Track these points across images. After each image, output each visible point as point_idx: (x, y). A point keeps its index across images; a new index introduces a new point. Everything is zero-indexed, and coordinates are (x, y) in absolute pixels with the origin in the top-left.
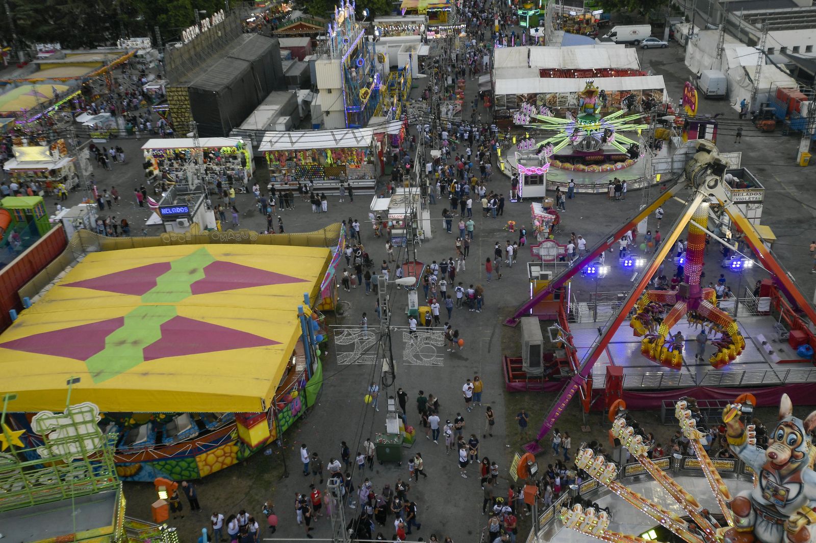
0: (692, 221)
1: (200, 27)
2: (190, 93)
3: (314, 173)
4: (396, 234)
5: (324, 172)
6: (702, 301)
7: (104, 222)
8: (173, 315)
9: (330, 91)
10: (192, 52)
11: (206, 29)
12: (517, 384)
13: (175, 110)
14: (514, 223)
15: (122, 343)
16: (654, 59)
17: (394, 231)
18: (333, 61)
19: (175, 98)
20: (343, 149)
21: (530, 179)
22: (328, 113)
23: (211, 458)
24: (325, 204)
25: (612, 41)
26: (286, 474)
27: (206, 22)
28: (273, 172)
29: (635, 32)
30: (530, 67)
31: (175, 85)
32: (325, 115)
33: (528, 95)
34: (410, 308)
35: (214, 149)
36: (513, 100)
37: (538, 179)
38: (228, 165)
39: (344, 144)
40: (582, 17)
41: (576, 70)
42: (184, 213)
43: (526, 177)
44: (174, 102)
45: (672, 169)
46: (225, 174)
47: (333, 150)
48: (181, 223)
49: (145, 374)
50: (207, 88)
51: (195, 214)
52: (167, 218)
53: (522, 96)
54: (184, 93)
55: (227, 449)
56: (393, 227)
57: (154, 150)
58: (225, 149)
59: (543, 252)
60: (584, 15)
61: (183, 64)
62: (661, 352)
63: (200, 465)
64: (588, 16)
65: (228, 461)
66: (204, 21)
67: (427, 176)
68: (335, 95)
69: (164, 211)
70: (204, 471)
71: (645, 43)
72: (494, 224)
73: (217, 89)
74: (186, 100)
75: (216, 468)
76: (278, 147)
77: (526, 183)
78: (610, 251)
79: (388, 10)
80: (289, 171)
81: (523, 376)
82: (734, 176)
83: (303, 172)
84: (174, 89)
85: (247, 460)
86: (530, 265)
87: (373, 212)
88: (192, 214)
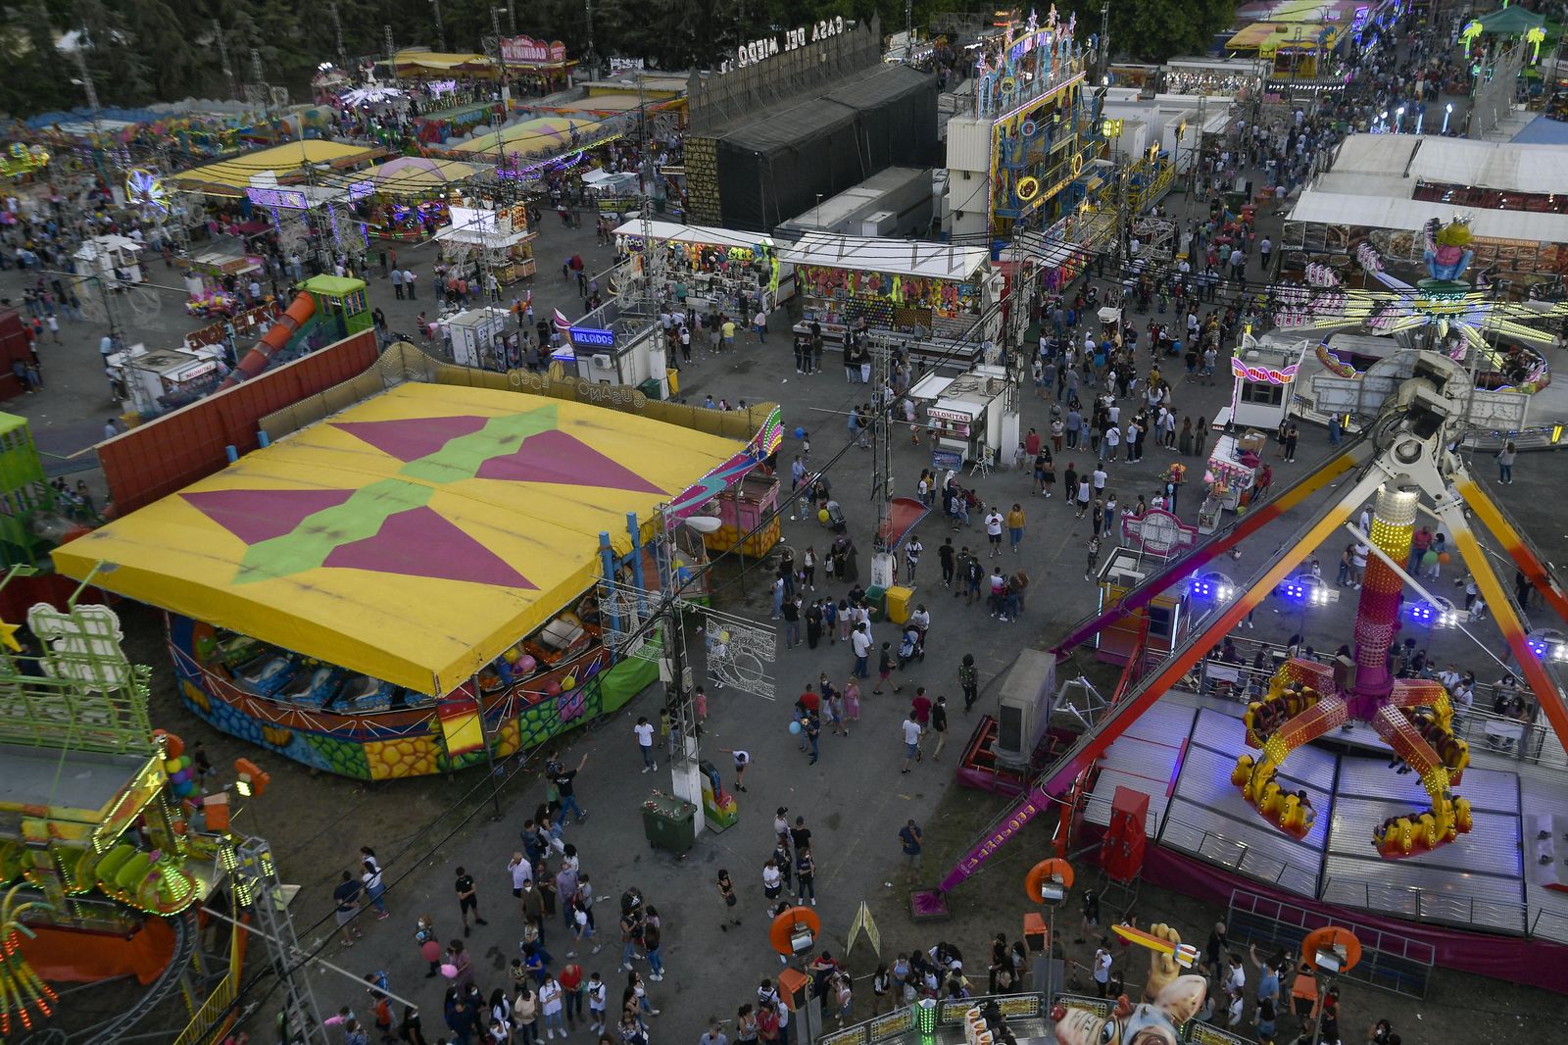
0: (1350, 526)
1: (782, 42)
2: (719, 150)
3: (878, 315)
4: (945, 447)
5: (893, 317)
6: (1385, 704)
7: (505, 340)
8: (421, 503)
9: (967, 175)
10: (754, 83)
11: (795, 46)
12: (977, 773)
13: (694, 177)
14: (1182, 469)
15: (319, 530)
17: (943, 441)
18: (981, 121)
19: (696, 156)
20: (923, 279)
21: (1254, 391)
22: (960, 214)
23: (391, 753)
24: (866, 370)
26: (498, 815)
27: (797, 36)
28: (810, 302)
30: (1406, 175)
31: (699, 135)
32: (954, 216)
33: (1352, 227)
34: (873, 584)
35: (716, 247)
36: (1320, 234)
37: (1271, 393)
38: (746, 279)
39: (927, 269)
41: (1507, 194)
42: (607, 345)
43: (1247, 386)
44: (693, 163)
45: (1359, 406)
46: (738, 294)
47: (906, 279)
48: (599, 362)
49: (306, 587)
50: (749, 146)
51: (627, 351)
52: (583, 350)
53: (1340, 228)
54: (710, 150)
55: (420, 745)
56: (943, 433)
57: (631, 237)
58: (734, 250)
59: (1147, 533)
61: (728, 100)
62: (1264, 791)
63: (372, 759)
65: (422, 766)
66: (794, 32)
67: (1018, 350)
68: (975, 182)
69: (579, 338)
70: (379, 772)
73: (763, 149)
74: (711, 161)
75: (399, 771)
77: (1247, 396)
78: (1233, 557)
79: (1200, 45)
80: (837, 305)
81: (986, 760)
83: (858, 310)
84: (694, 141)
85: (457, 773)
86: (1119, 553)
87: (913, 399)
88: (621, 349)
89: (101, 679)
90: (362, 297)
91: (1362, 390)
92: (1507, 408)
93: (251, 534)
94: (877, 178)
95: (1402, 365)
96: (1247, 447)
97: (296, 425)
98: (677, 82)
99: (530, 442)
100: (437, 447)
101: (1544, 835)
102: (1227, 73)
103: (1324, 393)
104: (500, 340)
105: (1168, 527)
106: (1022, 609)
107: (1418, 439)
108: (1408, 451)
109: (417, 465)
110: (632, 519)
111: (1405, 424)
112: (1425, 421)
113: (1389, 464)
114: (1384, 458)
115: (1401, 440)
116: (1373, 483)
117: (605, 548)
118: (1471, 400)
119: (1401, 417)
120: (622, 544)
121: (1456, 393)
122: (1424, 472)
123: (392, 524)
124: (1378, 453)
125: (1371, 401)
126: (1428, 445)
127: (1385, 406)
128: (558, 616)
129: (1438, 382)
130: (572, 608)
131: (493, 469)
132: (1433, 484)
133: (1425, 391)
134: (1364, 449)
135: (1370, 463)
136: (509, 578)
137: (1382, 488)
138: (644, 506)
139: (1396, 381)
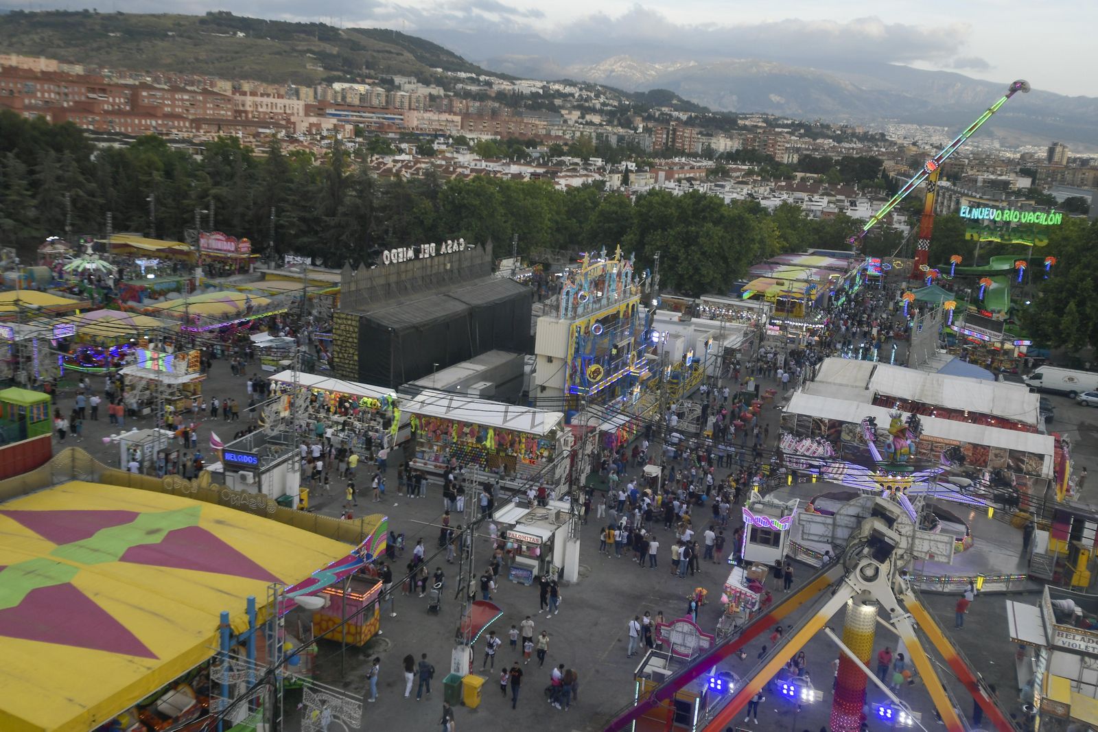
0: (828, 630)
1: (417, 251)
2: (361, 324)
3: (475, 457)
4: (521, 564)
5: (487, 461)
7: (167, 455)
8: (65, 580)
9: (550, 359)
10: (393, 279)
11: (427, 256)
13: (339, 342)
14: (705, 592)
16: (1088, 421)
17: (519, 559)
18: (562, 321)
19: (342, 327)
20: (511, 432)
21: (759, 535)
22: (543, 388)
25: (1022, 381)
27: (429, 249)
28: (422, 445)
29: (1071, 379)
30: (867, 388)
31: (346, 312)
32: (539, 389)
33: (830, 420)
34: (452, 672)
35: (351, 396)
36: (807, 424)
37: (772, 537)
38: (373, 423)
39: (512, 425)
40: (998, 345)
42: (252, 464)
43: (755, 531)
44: (339, 332)
46: (366, 434)
47: (499, 431)
48: (243, 478)
50: (385, 323)
51: (268, 470)
52: (232, 467)
53: (821, 420)
54: (354, 323)
56: (519, 551)
57: (283, 383)
58: (365, 399)
59: (675, 638)
60: (1003, 344)
64: (1008, 346)
66: (427, 246)
67: (580, 489)
68: (556, 365)
69: (229, 457)
71: (1083, 397)
72: (677, 586)
73: (396, 326)
74: (354, 332)
76: (429, 410)
77: (754, 539)
80: (443, 448)
82: (1077, 604)
83: (459, 453)
84: (343, 316)
86: (653, 654)
87: (497, 523)
88: (263, 469)
90: (46, 408)
91: (834, 525)
92: (940, 545)
94: (482, 357)
95: (863, 507)
96: (753, 577)
98: (335, 276)
99: (172, 534)
100: (89, 534)
102: (741, 309)
103: (807, 525)
104: (162, 455)
105: (691, 634)
106: (575, 698)
107: (876, 563)
108: (869, 572)
109: (69, 548)
110: (251, 602)
111: (866, 550)
112: (881, 549)
113: (855, 582)
114: (852, 576)
115: (863, 563)
116: (843, 597)
117: (225, 624)
118: (913, 538)
119: (862, 544)
120: (240, 622)
121: (903, 531)
122: (882, 590)
123: (36, 598)
124: (848, 571)
125: (842, 533)
126: (884, 568)
127: (852, 537)
128: (174, 686)
129: (890, 521)
130: (187, 679)
131: (136, 555)
132: (889, 602)
133: (880, 526)
134: (838, 570)
135: (840, 582)
137: (850, 602)
138: (260, 592)
139: (859, 519)
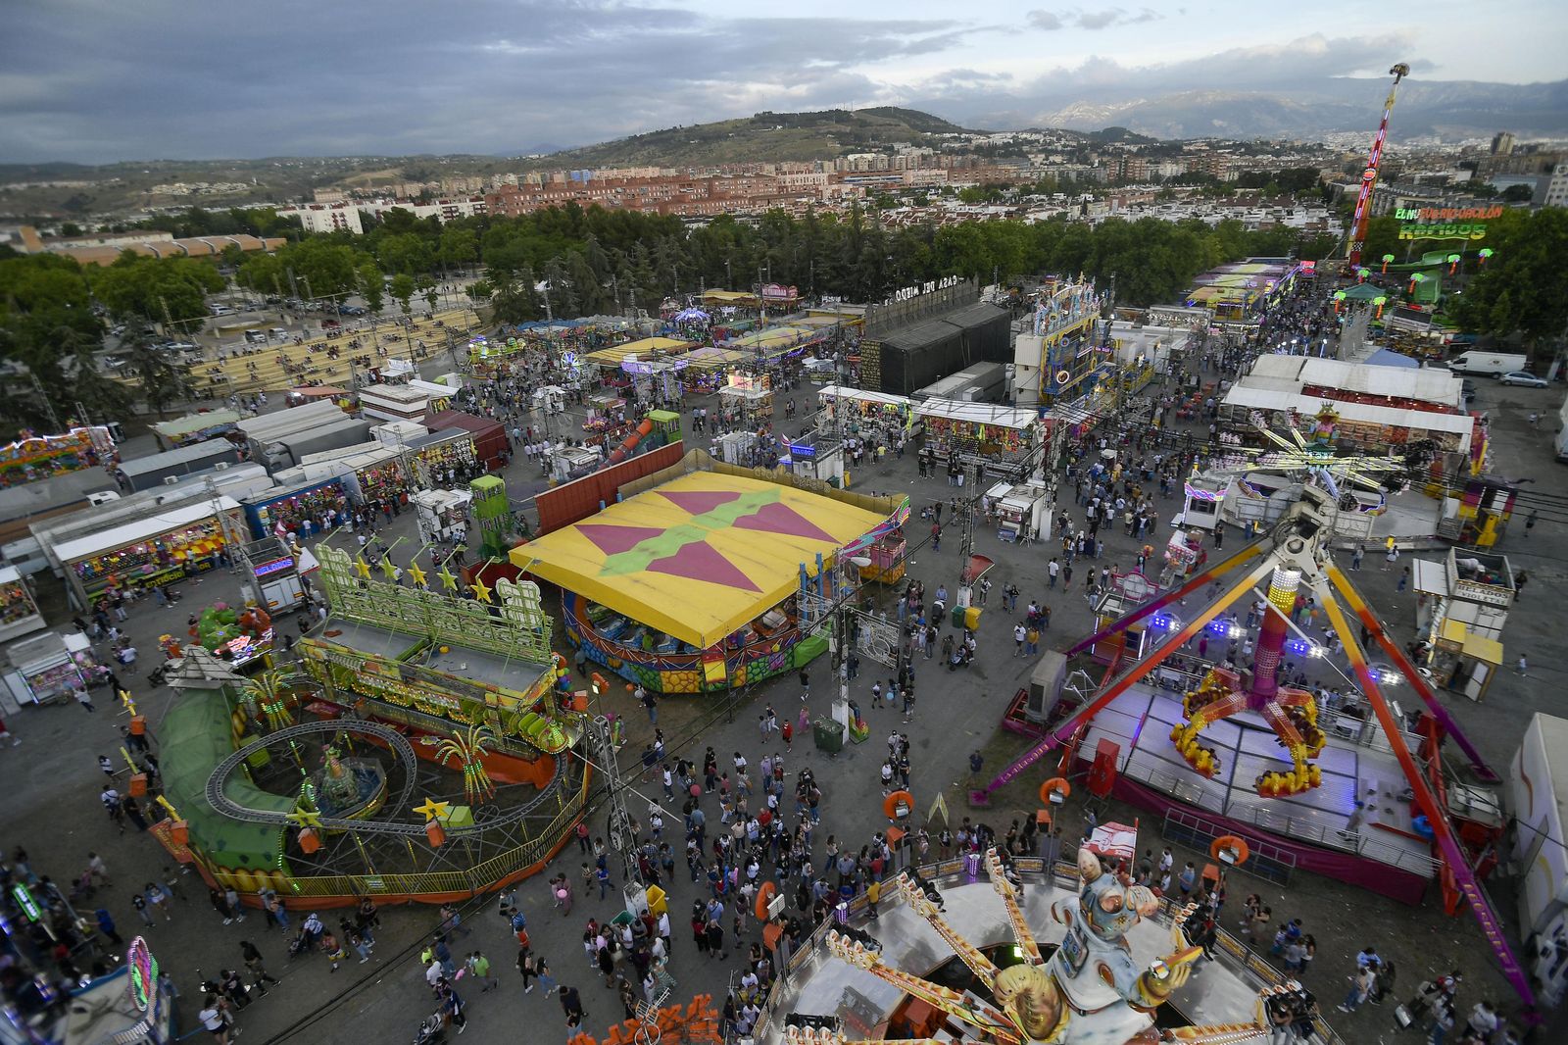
0: (1256, 589)
1: (921, 289)
2: (882, 348)
3: (970, 446)
4: (1007, 527)
5: (979, 448)
6: (1271, 701)
7: (753, 450)
8: (701, 539)
9: (1027, 368)
10: (903, 312)
11: (928, 292)
12: (1014, 723)
13: (866, 363)
14: (1151, 549)
15: (646, 550)
16: (1510, 399)
17: (1005, 523)
18: (1036, 337)
19: (868, 351)
20: (997, 427)
21: (1198, 505)
22: (1021, 390)
23: (674, 678)
24: (961, 478)
25: (1446, 366)
26: (731, 720)
27: (930, 286)
28: (930, 437)
29: (1496, 362)
30: (1299, 379)
31: (871, 339)
32: (1018, 391)
35: (876, 403)
36: (1241, 412)
37: (1209, 506)
38: (893, 422)
39: (997, 422)
40: (1425, 334)
41: (1361, 394)
42: (810, 456)
43: (1194, 501)
44: (865, 356)
45: (1264, 517)
46: (888, 431)
47: (988, 427)
48: (805, 465)
49: (637, 581)
50: (899, 346)
51: (821, 460)
52: (797, 458)
54: (876, 348)
55: (691, 676)
56: (1005, 518)
57: (828, 395)
58: (887, 406)
59: (1128, 586)
60: (1429, 332)
61: (888, 321)
62: (1188, 746)
63: (664, 681)
64: (1434, 334)
65: (691, 687)
66: (928, 284)
67: (1053, 471)
68: (1031, 372)
69: (795, 451)
70: (668, 688)
71: (1507, 377)
72: (1129, 544)
73: (907, 348)
74: (876, 354)
75: (678, 689)
77: (1193, 508)
78: (1181, 604)
79: (1170, 298)
80: (945, 439)
81: (1021, 716)
82: (1481, 562)
83: (958, 443)
84: (868, 342)
85: (710, 694)
86: (1109, 597)
87: (988, 497)
88: (818, 459)
89: (528, 622)
90: (677, 423)
91: (1267, 507)
92: (1359, 524)
93: (609, 550)
94: (972, 367)
95: (1293, 493)
96: (1192, 538)
97: (637, 492)
98: (860, 310)
99: (764, 509)
100: (712, 508)
101: (1371, 792)
102: (1186, 315)
103: (1243, 508)
104: (750, 450)
105: (1141, 583)
106: (1047, 627)
107: (1302, 539)
108: (1295, 546)
109: (701, 517)
110: (819, 556)
111: (1294, 529)
112: (1307, 528)
113: (1283, 553)
114: (1280, 549)
115: (1291, 538)
116: (1272, 564)
117: (803, 572)
118: (1336, 517)
119: (1292, 524)
120: (812, 570)
121: (1327, 512)
122: (1305, 560)
123: (685, 550)
124: (1276, 546)
125: (1273, 514)
126: (1308, 543)
127: (1281, 517)
128: (773, 609)
129: (1316, 505)
130: (781, 605)
131: (742, 522)
132: (1311, 567)
133: (1308, 510)
134: (1268, 543)
135: (1270, 552)
136: (746, 584)
137: (1277, 568)
138: (827, 550)
139: (1289, 503)
